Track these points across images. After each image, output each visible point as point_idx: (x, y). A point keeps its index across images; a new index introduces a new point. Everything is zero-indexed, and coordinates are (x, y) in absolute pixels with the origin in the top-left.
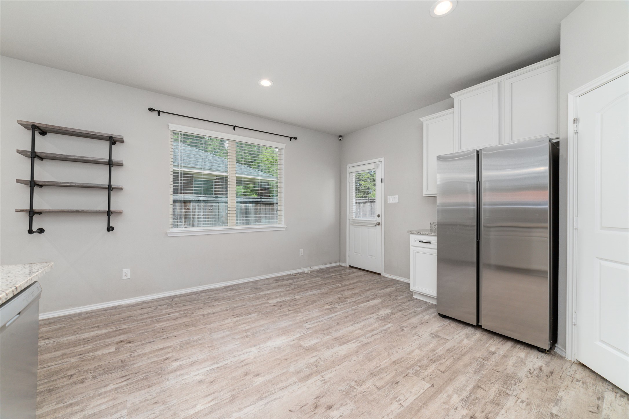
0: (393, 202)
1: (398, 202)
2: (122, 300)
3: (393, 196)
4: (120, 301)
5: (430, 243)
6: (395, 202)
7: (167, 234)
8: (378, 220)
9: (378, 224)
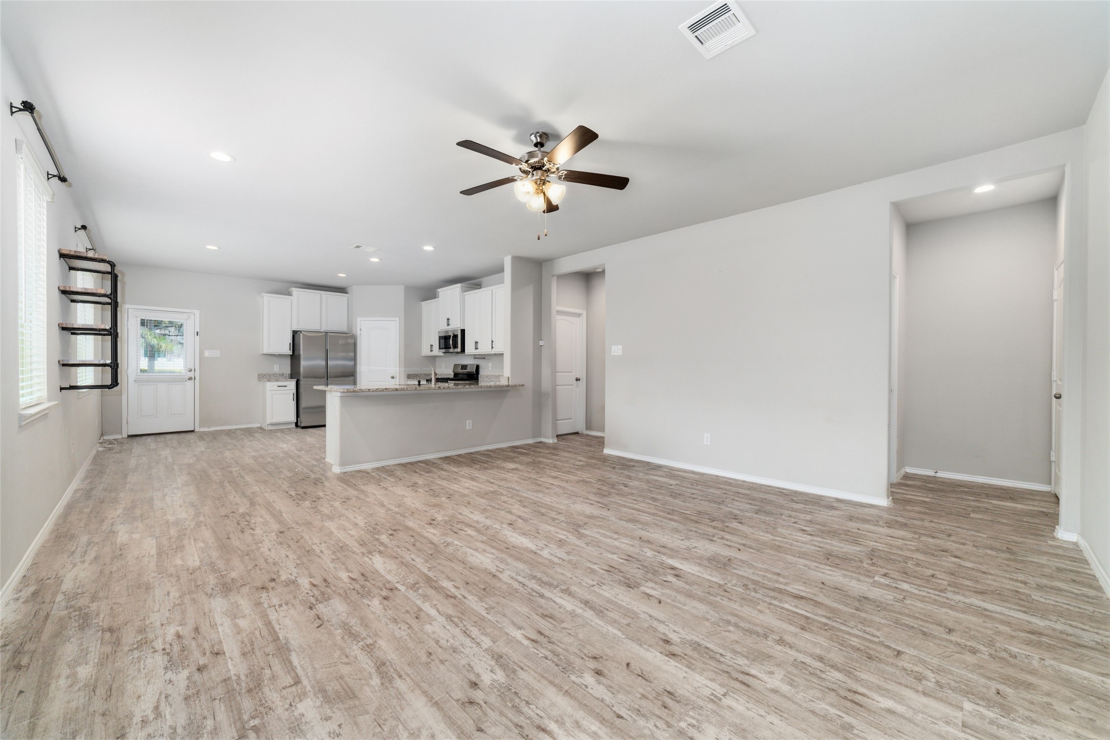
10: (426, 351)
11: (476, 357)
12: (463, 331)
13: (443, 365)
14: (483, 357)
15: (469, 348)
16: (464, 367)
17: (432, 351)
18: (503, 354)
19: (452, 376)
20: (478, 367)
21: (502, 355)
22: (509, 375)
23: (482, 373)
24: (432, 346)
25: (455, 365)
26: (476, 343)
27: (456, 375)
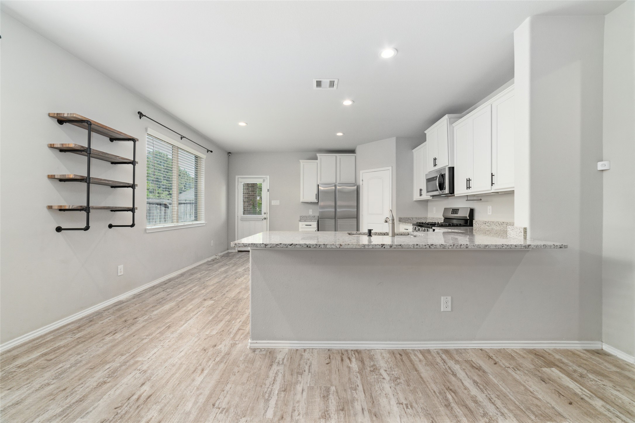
0: (276, 204)
1: (279, 204)
2: (118, 296)
3: (276, 201)
4: (117, 298)
5: (311, 225)
6: (277, 204)
7: (146, 230)
8: (265, 216)
9: (265, 219)
10: (416, 197)
11: (468, 198)
12: (452, 170)
13: (435, 208)
14: (479, 198)
15: (460, 189)
16: (455, 211)
17: (421, 195)
18: (513, 192)
19: (441, 220)
20: (472, 211)
21: (511, 193)
22: (527, 224)
23: (478, 218)
24: (421, 190)
25: (446, 210)
26: (469, 180)
27: (446, 219)
